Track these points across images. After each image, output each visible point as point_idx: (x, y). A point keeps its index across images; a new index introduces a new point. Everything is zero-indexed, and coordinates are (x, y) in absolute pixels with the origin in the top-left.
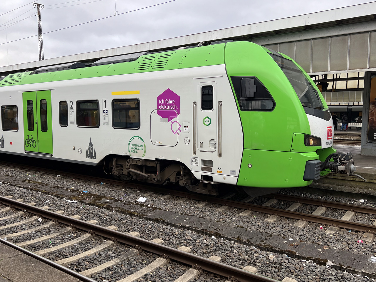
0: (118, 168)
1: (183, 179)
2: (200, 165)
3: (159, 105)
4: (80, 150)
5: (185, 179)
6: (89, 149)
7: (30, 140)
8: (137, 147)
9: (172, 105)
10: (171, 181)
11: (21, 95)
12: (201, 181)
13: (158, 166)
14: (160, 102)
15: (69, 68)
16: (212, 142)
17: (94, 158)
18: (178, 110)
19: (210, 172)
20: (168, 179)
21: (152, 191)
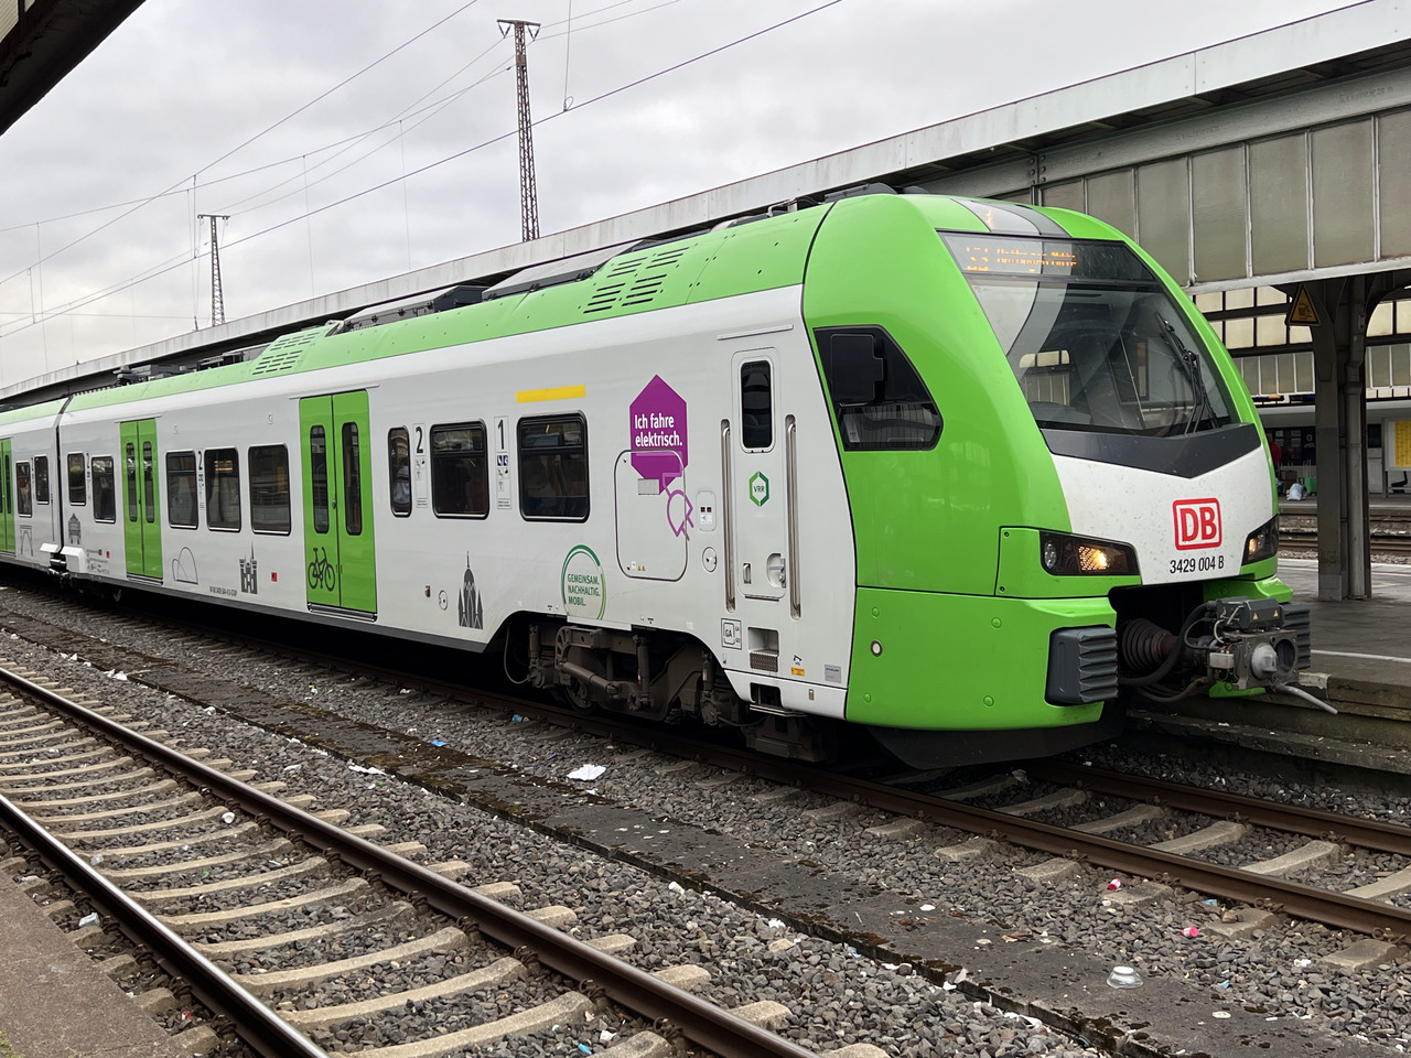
0: (545, 663)
1: (712, 700)
2: (749, 647)
3: (635, 433)
4: (443, 596)
5: (716, 699)
6: (465, 591)
7: (319, 565)
8: (584, 585)
9: (668, 431)
10: (683, 707)
11: (294, 409)
12: (754, 708)
13: (641, 653)
14: (637, 425)
15: (430, 307)
16: (777, 563)
17: (477, 627)
18: (684, 450)
19: (773, 674)
20: (677, 703)
21: (649, 748)
